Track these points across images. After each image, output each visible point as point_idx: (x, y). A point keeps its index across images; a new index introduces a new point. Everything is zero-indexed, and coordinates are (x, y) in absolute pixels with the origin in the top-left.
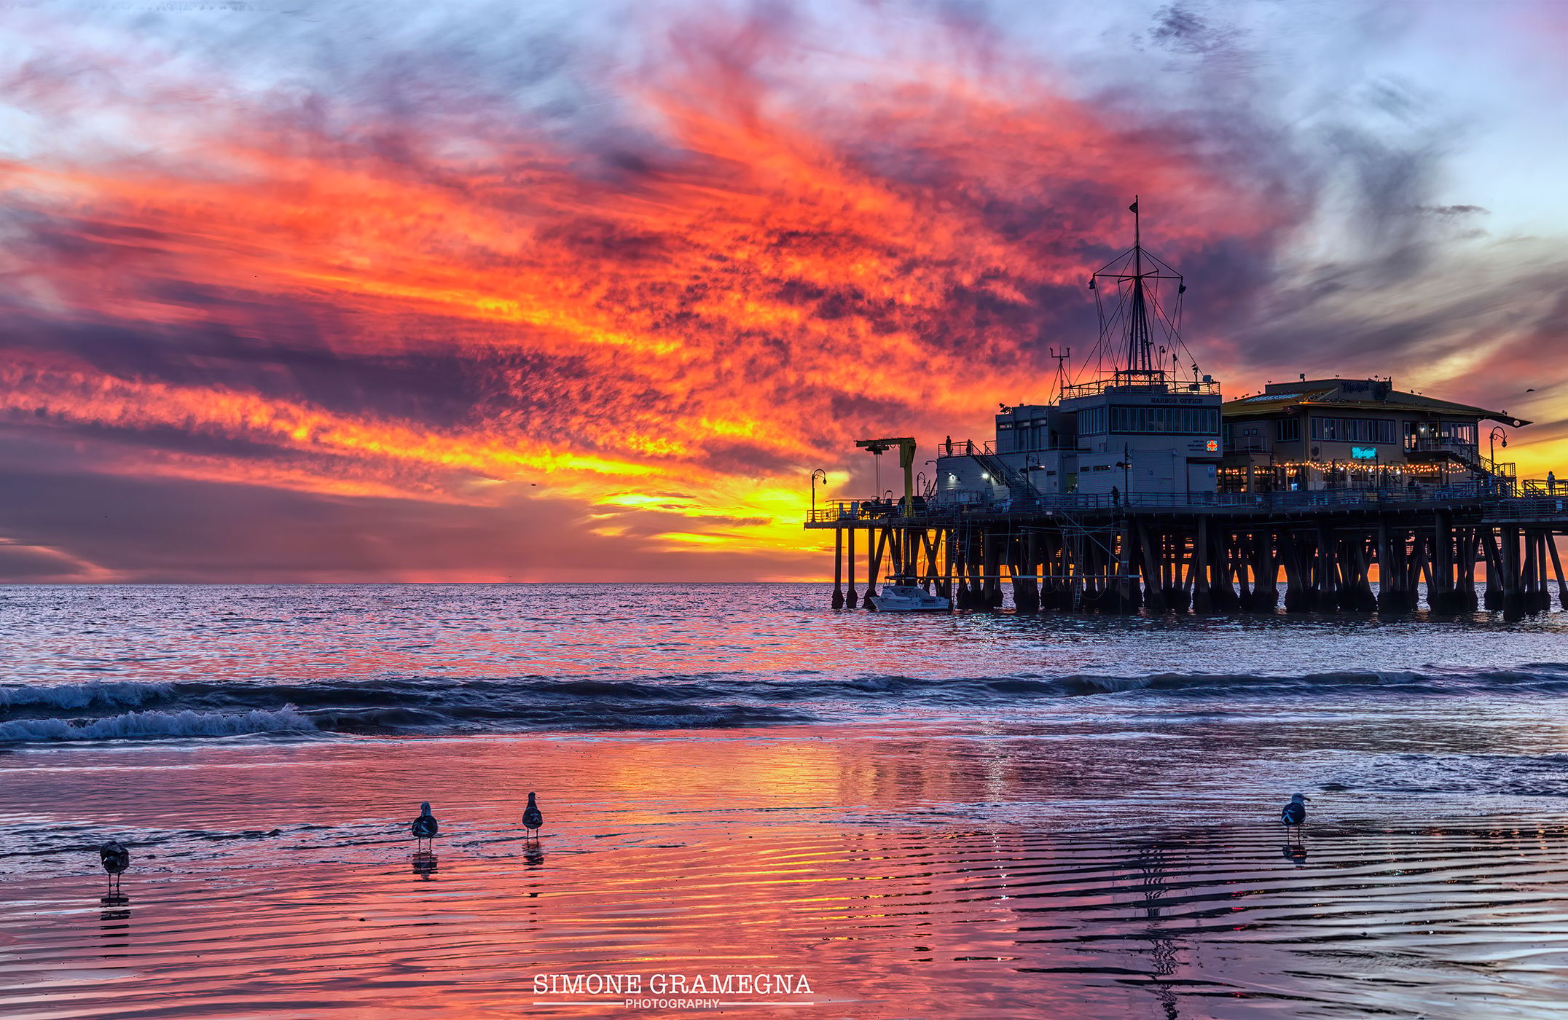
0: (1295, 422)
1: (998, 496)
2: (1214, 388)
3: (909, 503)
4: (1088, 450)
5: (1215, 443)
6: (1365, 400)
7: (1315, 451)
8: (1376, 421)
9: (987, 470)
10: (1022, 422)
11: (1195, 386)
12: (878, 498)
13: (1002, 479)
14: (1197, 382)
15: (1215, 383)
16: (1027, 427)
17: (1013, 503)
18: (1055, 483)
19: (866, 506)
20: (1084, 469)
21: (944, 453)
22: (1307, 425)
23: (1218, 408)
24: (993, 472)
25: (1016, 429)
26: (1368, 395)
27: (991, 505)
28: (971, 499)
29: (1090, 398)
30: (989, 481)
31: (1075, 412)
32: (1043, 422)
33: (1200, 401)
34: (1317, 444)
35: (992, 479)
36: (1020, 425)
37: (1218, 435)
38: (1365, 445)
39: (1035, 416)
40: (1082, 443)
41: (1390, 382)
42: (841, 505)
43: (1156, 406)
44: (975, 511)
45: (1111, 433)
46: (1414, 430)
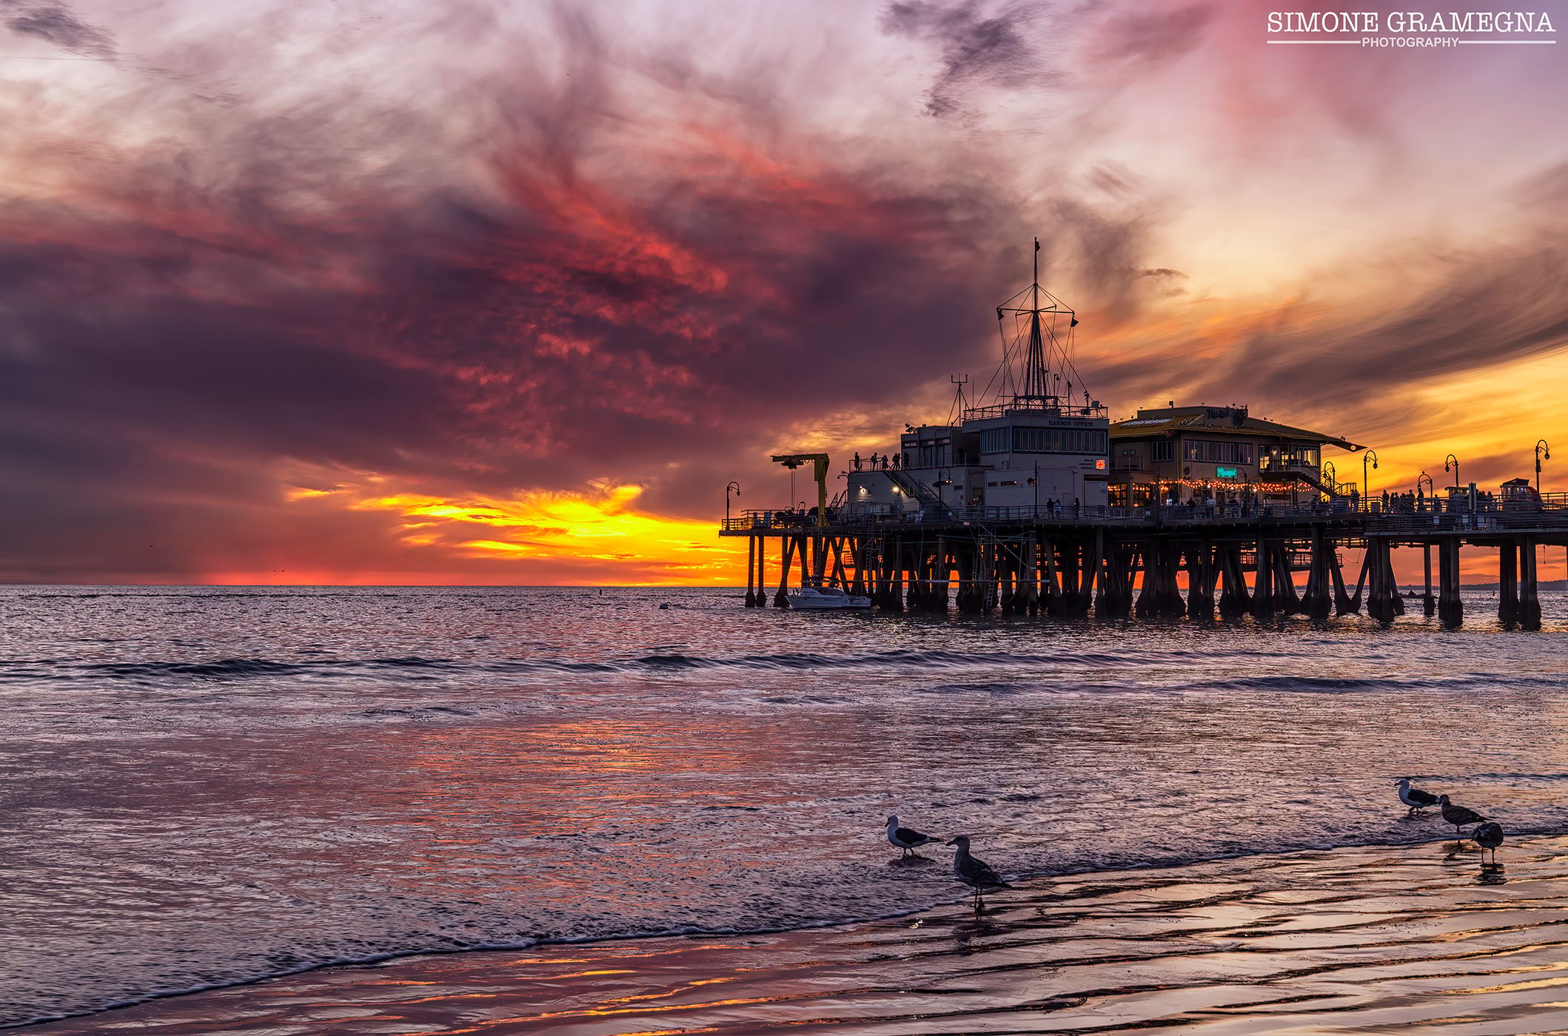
0: (1169, 444)
1: (907, 508)
2: (1102, 413)
3: (822, 512)
4: (991, 467)
5: (1102, 462)
6: (1226, 425)
7: (1187, 471)
8: (1237, 444)
9: (897, 485)
10: (927, 441)
11: (1086, 411)
12: (793, 509)
13: (912, 492)
14: (1088, 407)
15: (1102, 408)
16: (932, 446)
17: (925, 515)
18: (962, 497)
19: (780, 515)
20: (993, 484)
21: (854, 469)
22: (1180, 446)
23: (1106, 430)
24: (903, 485)
25: (920, 447)
26: (1228, 421)
27: (904, 516)
28: (882, 510)
29: (992, 419)
30: (899, 494)
31: (979, 433)
32: (947, 441)
33: (1091, 424)
34: (1188, 464)
35: (902, 492)
36: (924, 444)
37: (1106, 455)
38: (1227, 465)
39: (940, 435)
40: (984, 461)
41: (1246, 410)
42: (755, 514)
43: (1053, 428)
44: (888, 521)
45: (1014, 452)
46: (1268, 452)
